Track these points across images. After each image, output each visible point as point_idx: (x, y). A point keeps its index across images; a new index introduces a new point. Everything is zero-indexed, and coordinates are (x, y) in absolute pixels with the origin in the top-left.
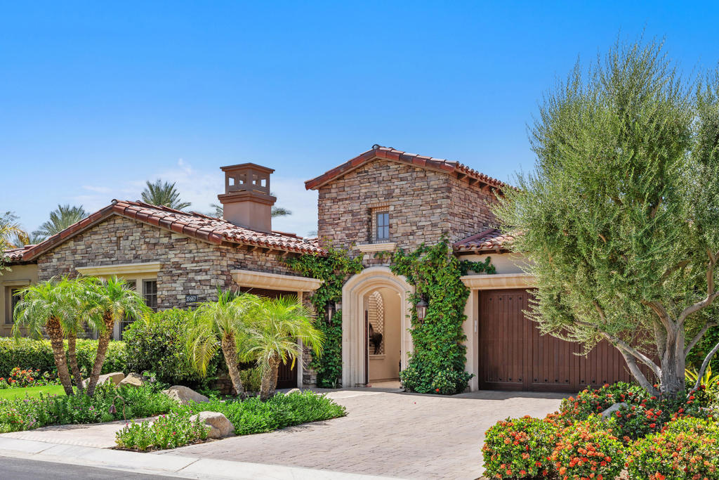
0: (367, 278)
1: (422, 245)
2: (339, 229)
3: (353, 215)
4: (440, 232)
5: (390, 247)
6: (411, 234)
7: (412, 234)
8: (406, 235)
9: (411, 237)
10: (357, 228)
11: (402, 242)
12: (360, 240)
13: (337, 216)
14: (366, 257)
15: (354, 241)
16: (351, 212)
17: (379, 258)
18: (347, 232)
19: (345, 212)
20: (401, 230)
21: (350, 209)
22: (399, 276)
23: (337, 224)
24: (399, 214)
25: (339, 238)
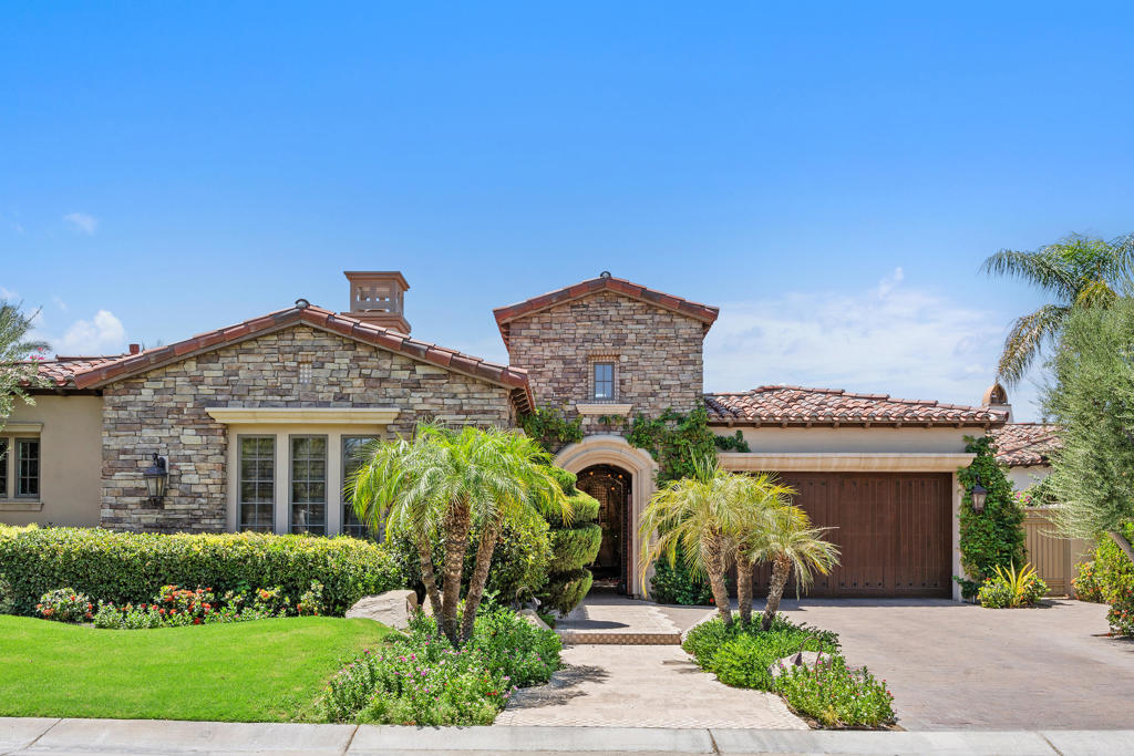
0: (587, 451)
1: (669, 410)
2: (543, 380)
3: (564, 363)
4: (693, 395)
5: (623, 409)
6: (652, 395)
7: (654, 394)
8: (644, 395)
9: (652, 399)
10: (572, 380)
11: (639, 405)
12: (576, 397)
13: (540, 362)
14: (586, 421)
15: (568, 399)
16: (563, 358)
17: (606, 423)
18: (556, 385)
19: (552, 358)
20: (637, 388)
21: (561, 354)
22: (639, 449)
23: (540, 373)
24: (634, 368)
25: (543, 392)
